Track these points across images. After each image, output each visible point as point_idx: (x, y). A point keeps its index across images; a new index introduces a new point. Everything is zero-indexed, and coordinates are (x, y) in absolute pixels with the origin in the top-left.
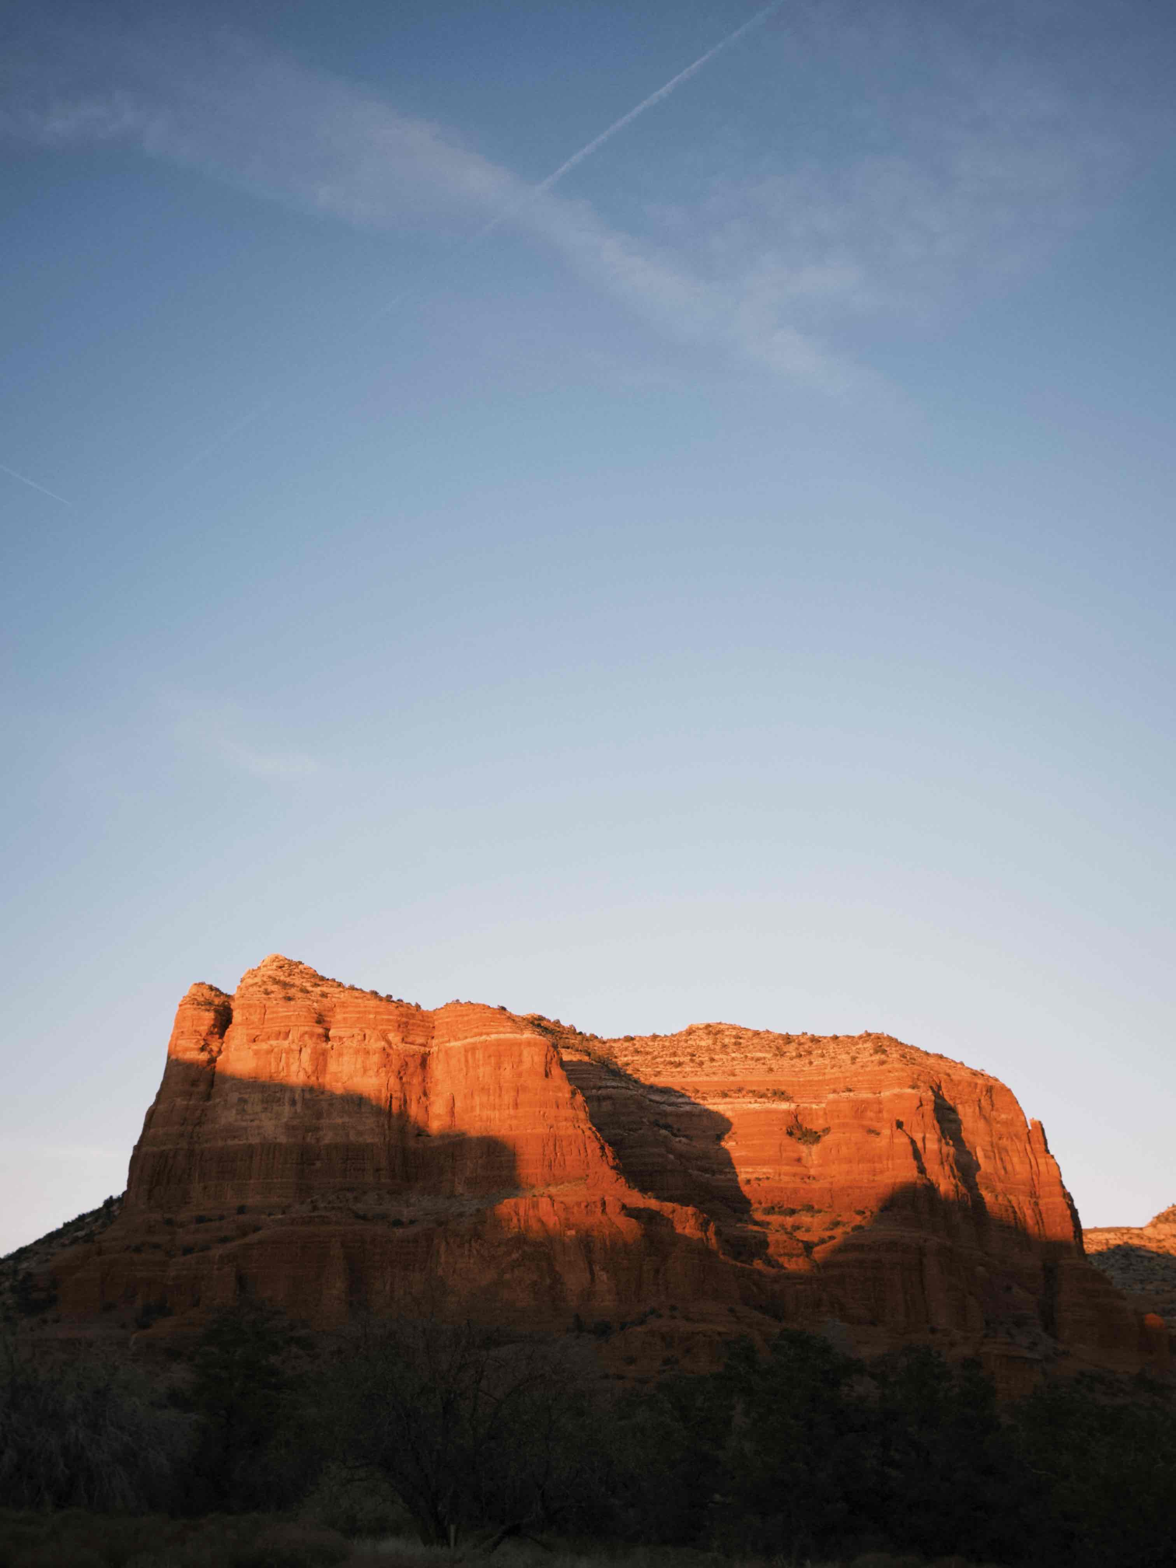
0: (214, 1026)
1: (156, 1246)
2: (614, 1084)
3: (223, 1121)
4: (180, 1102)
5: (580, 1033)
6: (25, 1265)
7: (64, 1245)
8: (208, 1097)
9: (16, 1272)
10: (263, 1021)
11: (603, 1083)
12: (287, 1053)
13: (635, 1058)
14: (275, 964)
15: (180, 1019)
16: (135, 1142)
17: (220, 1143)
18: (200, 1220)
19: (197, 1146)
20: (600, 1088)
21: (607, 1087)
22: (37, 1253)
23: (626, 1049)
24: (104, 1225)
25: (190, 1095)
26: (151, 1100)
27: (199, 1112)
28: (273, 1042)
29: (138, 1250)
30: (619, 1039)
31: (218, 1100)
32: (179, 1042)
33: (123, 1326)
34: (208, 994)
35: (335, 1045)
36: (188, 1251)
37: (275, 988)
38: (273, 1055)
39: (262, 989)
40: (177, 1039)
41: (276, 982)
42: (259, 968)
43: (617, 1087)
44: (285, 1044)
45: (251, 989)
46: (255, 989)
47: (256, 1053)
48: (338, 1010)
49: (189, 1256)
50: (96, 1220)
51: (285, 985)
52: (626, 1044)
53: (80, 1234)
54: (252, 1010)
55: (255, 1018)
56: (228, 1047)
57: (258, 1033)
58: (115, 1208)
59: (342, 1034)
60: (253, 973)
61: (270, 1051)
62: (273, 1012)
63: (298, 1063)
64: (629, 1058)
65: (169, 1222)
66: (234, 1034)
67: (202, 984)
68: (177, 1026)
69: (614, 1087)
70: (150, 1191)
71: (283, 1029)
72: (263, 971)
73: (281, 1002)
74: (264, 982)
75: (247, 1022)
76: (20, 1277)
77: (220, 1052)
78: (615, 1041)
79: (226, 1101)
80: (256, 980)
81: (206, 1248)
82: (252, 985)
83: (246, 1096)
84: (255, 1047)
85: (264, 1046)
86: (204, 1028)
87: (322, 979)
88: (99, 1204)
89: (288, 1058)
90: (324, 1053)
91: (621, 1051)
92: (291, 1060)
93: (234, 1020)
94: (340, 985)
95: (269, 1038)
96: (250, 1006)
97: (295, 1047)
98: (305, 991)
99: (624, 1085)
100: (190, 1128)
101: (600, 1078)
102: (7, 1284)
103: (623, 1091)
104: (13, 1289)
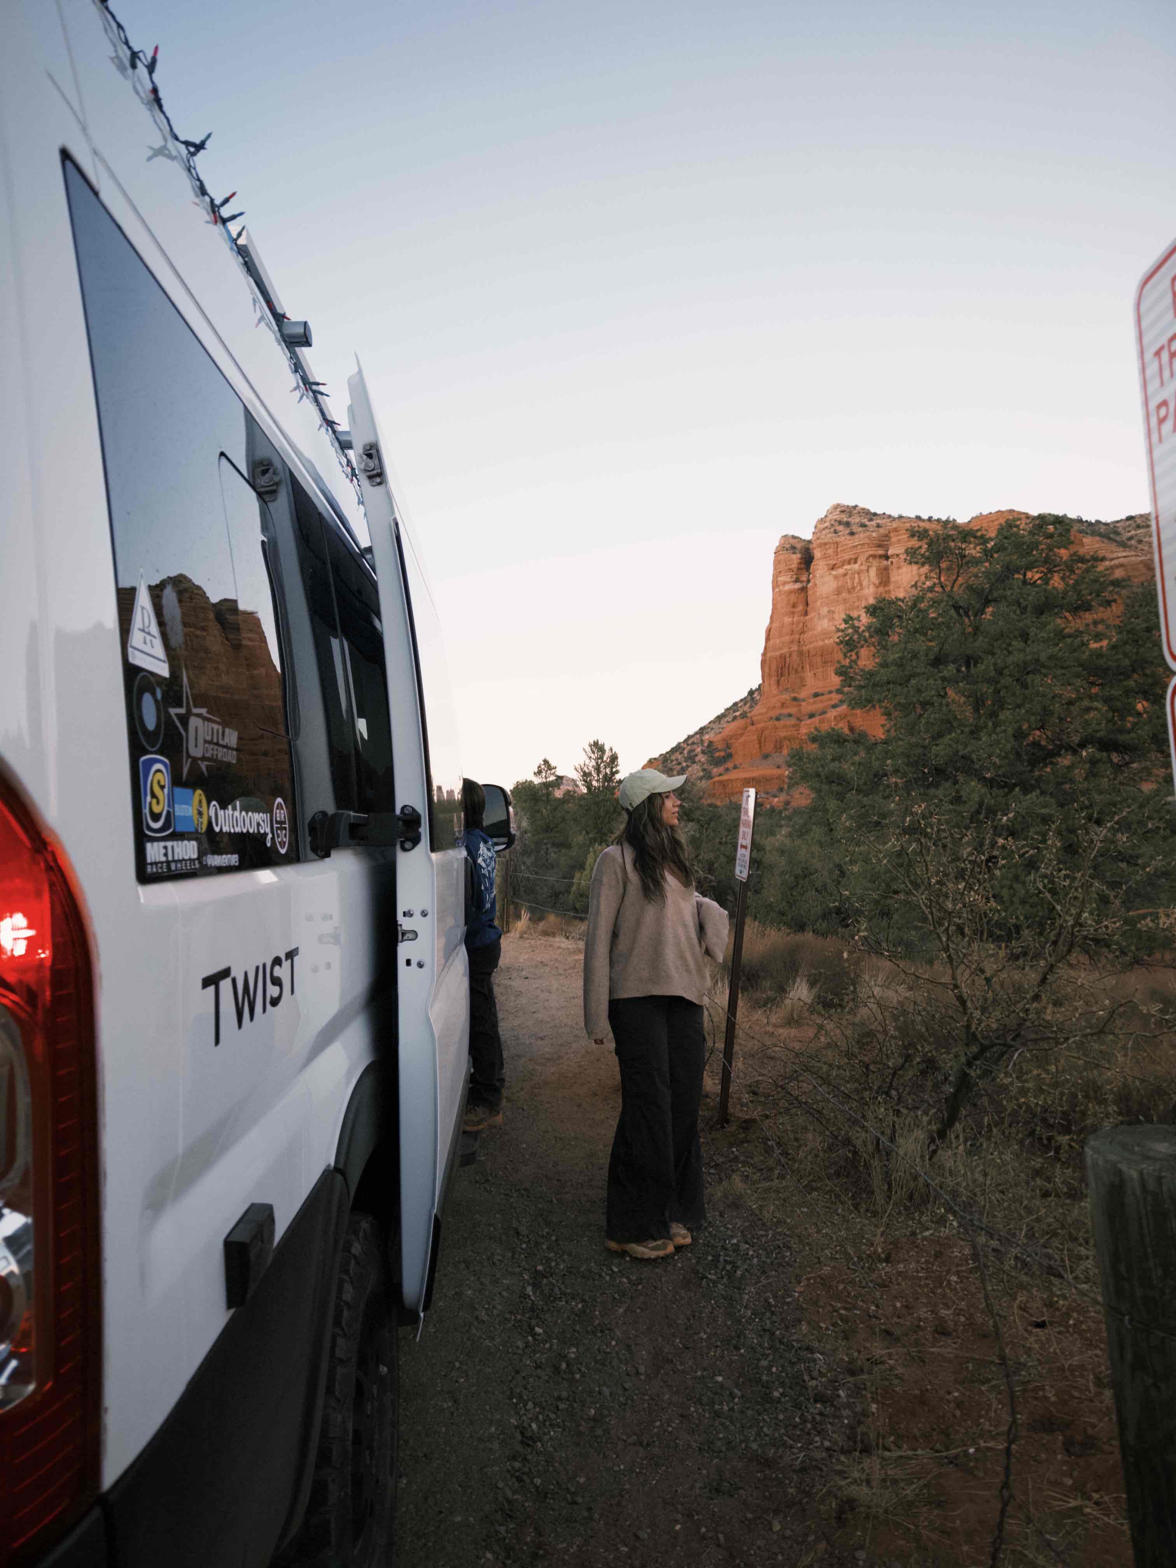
0: (800, 563)
1: (790, 715)
2: (1124, 554)
3: (819, 629)
4: (787, 620)
5: (1087, 521)
6: (706, 737)
7: (728, 722)
8: (806, 614)
9: (702, 741)
10: (837, 553)
11: (1115, 555)
12: (859, 573)
13: (1138, 532)
14: (838, 510)
15: (777, 563)
16: (762, 651)
17: (821, 643)
18: (816, 695)
19: (804, 648)
20: (1112, 559)
21: (1118, 558)
22: (712, 729)
23: (1129, 526)
24: (751, 707)
25: (793, 613)
26: (766, 622)
27: (801, 624)
28: (847, 567)
29: (778, 719)
30: (1122, 520)
31: (813, 615)
32: (779, 579)
33: (778, 767)
34: (792, 541)
35: (894, 560)
36: (811, 716)
37: (841, 528)
38: (848, 577)
39: (832, 530)
40: (777, 577)
41: (840, 523)
42: (826, 516)
43: (1128, 556)
44: (856, 567)
45: (824, 532)
46: (827, 531)
47: (836, 577)
48: (892, 534)
49: (813, 719)
50: (745, 704)
51: (848, 524)
52: (1128, 523)
53: (737, 714)
54: (828, 546)
55: (830, 552)
56: (814, 576)
57: (835, 562)
58: (756, 695)
59: (898, 552)
60: (822, 521)
61: (845, 575)
62: (843, 546)
63: (867, 579)
64: (1133, 532)
65: (795, 699)
66: (816, 567)
67: (786, 536)
68: (775, 569)
69: (1125, 557)
70: (778, 681)
71: (853, 557)
72: (830, 517)
73: (849, 537)
74: (832, 525)
75: (825, 557)
76: (706, 744)
77: (809, 581)
78: (1118, 522)
79: (819, 614)
80: (826, 525)
81: (824, 713)
82: (824, 529)
83: (832, 609)
84: (834, 573)
85: (841, 571)
86: (794, 566)
87: (875, 514)
88: (744, 694)
89: (859, 578)
90: (886, 569)
91: (1124, 528)
92: (862, 578)
93: (816, 557)
94: (890, 516)
95: (843, 565)
96: (825, 544)
97: (864, 568)
98: (863, 525)
99: (1133, 553)
100: (797, 637)
101: (1112, 552)
102: (699, 749)
103: (1133, 558)
104: (703, 752)
